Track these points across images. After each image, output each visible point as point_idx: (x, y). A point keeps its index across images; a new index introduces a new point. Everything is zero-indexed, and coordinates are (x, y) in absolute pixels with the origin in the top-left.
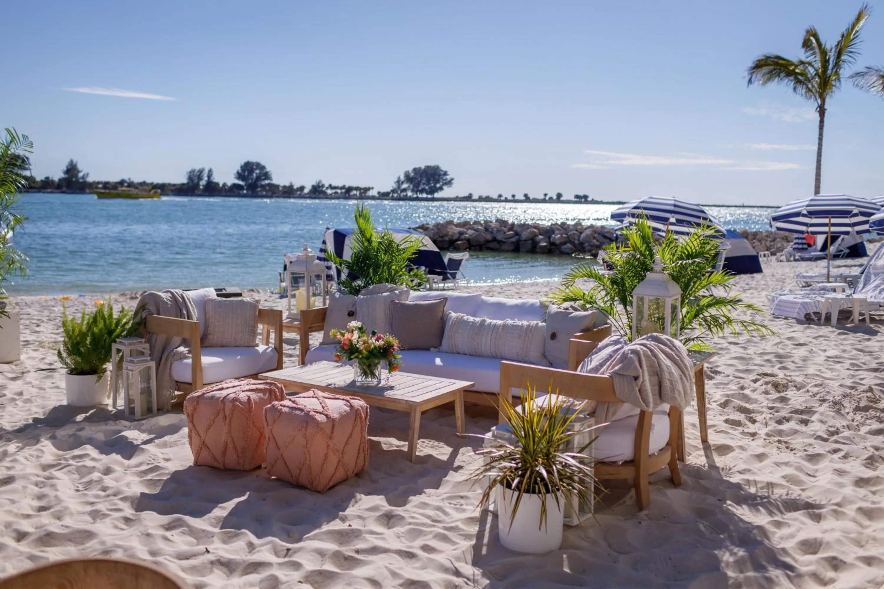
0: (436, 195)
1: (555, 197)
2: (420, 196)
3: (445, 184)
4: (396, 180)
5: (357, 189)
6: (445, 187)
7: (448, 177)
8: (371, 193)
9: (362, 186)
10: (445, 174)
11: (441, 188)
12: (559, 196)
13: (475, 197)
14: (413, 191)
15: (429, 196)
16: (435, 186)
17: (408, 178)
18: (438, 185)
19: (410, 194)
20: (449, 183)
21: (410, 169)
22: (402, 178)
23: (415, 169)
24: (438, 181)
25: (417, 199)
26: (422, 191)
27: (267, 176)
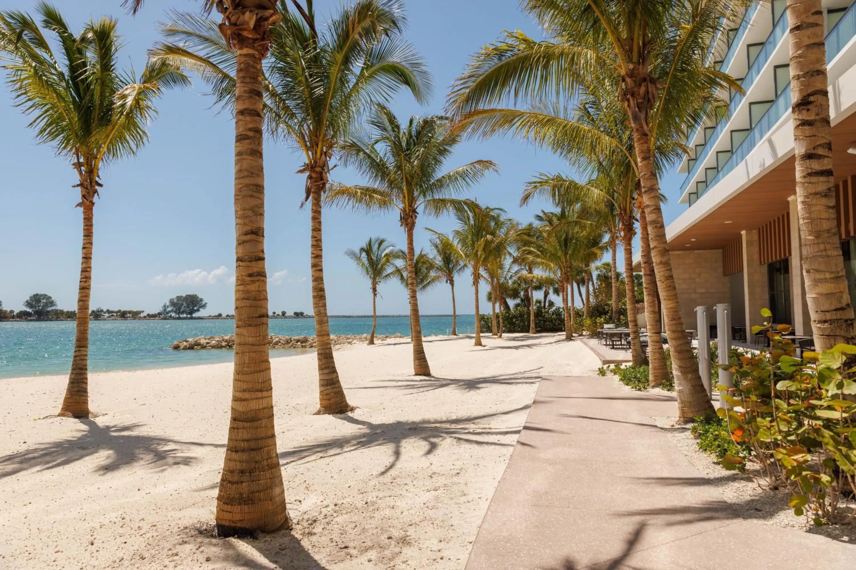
0: (194, 315)
1: (281, 314)
2: (182, 316)
3: (201, 307)
4: (163, 305)
5: (130, 312)
6: (201, 309)
7: (203, 303)
8: (142, 315)
9: (134, 310)
10: (201, 300)
11: (198, 310)
12: (284, 313)
13: (224, 315)
14: (175, 312)
15: (189, 316)
16: (193, 309)
17: (172, 303)
18: (195, 308)
19: (173, 315)
20: (204, 306)
21: (174, 296)
22: (168, 304)
23: (178, 297)
24: (195, 306)
25: (179, 318)
26: (183, 312)
27: (52, 303)
